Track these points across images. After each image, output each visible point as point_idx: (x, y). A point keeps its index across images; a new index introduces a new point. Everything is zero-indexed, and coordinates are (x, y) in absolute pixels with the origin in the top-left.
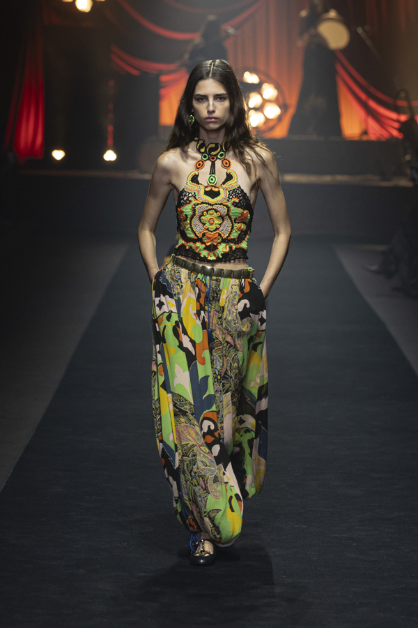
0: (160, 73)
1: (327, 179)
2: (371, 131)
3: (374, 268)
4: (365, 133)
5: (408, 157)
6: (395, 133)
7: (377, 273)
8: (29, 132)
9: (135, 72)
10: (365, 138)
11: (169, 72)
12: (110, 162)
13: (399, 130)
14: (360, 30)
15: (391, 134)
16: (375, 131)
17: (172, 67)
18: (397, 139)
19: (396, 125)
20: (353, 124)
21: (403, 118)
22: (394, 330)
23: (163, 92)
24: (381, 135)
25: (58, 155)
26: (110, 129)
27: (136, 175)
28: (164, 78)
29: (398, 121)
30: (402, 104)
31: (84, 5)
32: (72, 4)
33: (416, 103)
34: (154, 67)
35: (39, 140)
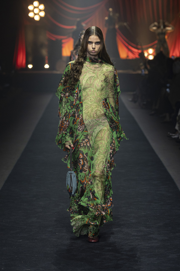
0: (62, 39)
2: (130, 56)
3: (130, 99)
4: (128, 56)
5: (142, 64)
6: (137, 56)
8: (21, 59)
9: (54, 39)
10: (128, 59)
11: (64, 39)
12: (47, 68)
13: (139, 55)
14: (125, 24)
15: (136, 57)
16: (131, 56)
17: (65, 37)
18: (138, 58)
20: (123, 54)
21: (140, 51)
22: (137, 119)
23: (63, 45)
24: (133, 57)
25: (30, 66)
26: (46, 57)
27: (55, 72)
28: (64, 41)
29: (138, 52)
30: (139, 47)
31: (37, 18)
32: (33, 18)
33: (144, 47)
34: (60, 37)
35: (24, 62)
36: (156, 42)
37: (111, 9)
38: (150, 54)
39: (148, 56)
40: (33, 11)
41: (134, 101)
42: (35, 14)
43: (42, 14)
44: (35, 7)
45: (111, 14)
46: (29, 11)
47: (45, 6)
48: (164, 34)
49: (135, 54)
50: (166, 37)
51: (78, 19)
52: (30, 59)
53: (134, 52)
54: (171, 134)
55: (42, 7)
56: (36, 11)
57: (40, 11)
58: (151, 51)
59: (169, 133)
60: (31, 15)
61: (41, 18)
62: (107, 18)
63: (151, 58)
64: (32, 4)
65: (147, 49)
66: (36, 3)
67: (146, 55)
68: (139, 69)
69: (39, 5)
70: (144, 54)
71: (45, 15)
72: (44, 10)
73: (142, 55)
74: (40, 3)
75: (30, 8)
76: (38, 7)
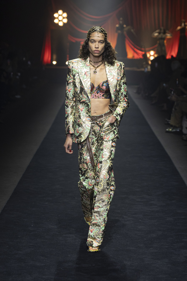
3: (135, 91)
4: (133, 56)
5: (144, 63)
6: (141, 57)
8: (47, 56)
9: (74, 41)
10: (134, 58)
14: (132, 30)
16: (136, 56)
20: (130, 54)
21: (143, 53)
22: (140, 108)
30: (143, 49)
31: (61, 24)
32: (58, 24)
33: (147, 49)
34: (78, 40)
35: (50, 59)
36: (157, 45)
37: (121, 19)
38: (152, 55)
39: (150, 56)
40: (58, 18)
41: (138, 93)
42: (60, 21)
43: (65, 21)
44: (59, 15)
45: (121, 22)
46: (54, 18)
47: (67, 14)
48: (163, 39)
49: (139, 55)
50: (165, 42)
52: (55, 57)
53: (139, 53)
54: (168, 120)
55: (65, 15)
56: (60, 18)
57: (64, 18)
58: (152, 53)
59: (166, 119)
60: (56, 21)
61: (64, 24)
62: (117, 26)
63: (152, 58)
64: (57, 12)
65: (149, 51)
66: (60, 12)
67: (148, 55)
68: (142, 67)
69: (63, 13)
70: (146, 55)
71: (68, 22)
72: (67, 18)
73: (145, 56)
74: (64, 12)
75: (56, 15)
76: (62, 15)
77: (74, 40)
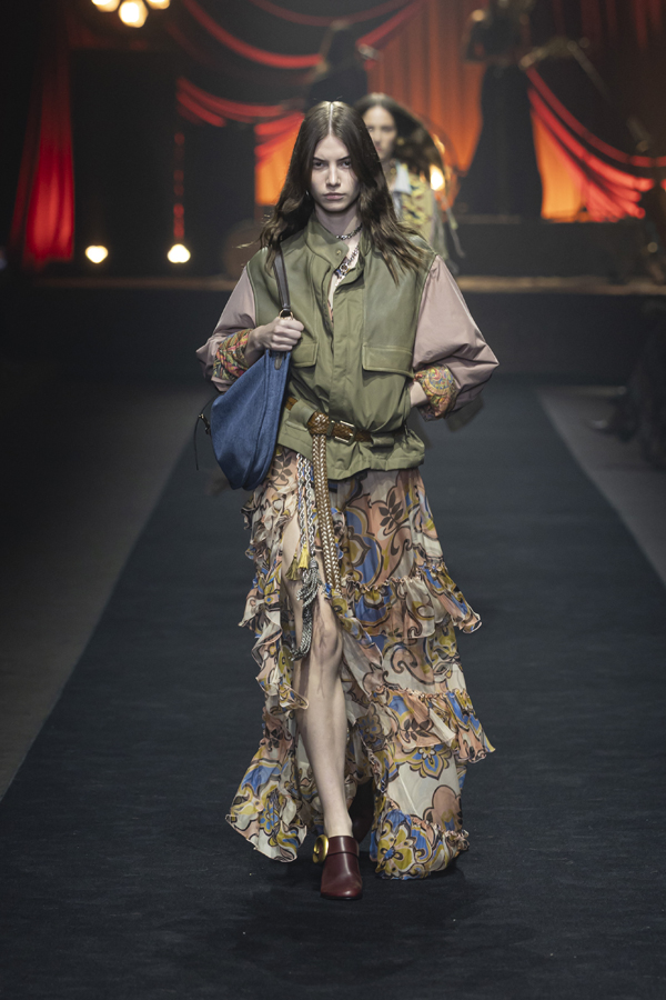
0: (257, 121)
1: (524, 284)
2: (593, 206)
3: (601, 424)
4: (584, 209)
5: (652, 247)
6: (632, 209)
7: (606, 432)
8: (50, 218)
9: (216, 121)
10: (584, 218)
11: (271, 120)
12: (179, 265)
13: (639, 204)
15: (625, 212)
16: (601, 207)
17: (275, 111)
18: (635, 219)
19: (633, 196)
21: (644, 185)
22: (632, 522)
23: (262, 151)
24: (609, 212)
25: (97, 254)
26: (179, 211)
27: (219, 283)
28: (264, 130)
29: (636, 190)
31: (133, 16)
32: (115, 14)
33: (662, 161)
34: (245, 112)
35: (66, 231)
41: (621, 430)
51: (339, 25)
53: (614, 186)
61: (152, 13)
62: (478, 16)
68: (641, 272)
77: (212, 110)
